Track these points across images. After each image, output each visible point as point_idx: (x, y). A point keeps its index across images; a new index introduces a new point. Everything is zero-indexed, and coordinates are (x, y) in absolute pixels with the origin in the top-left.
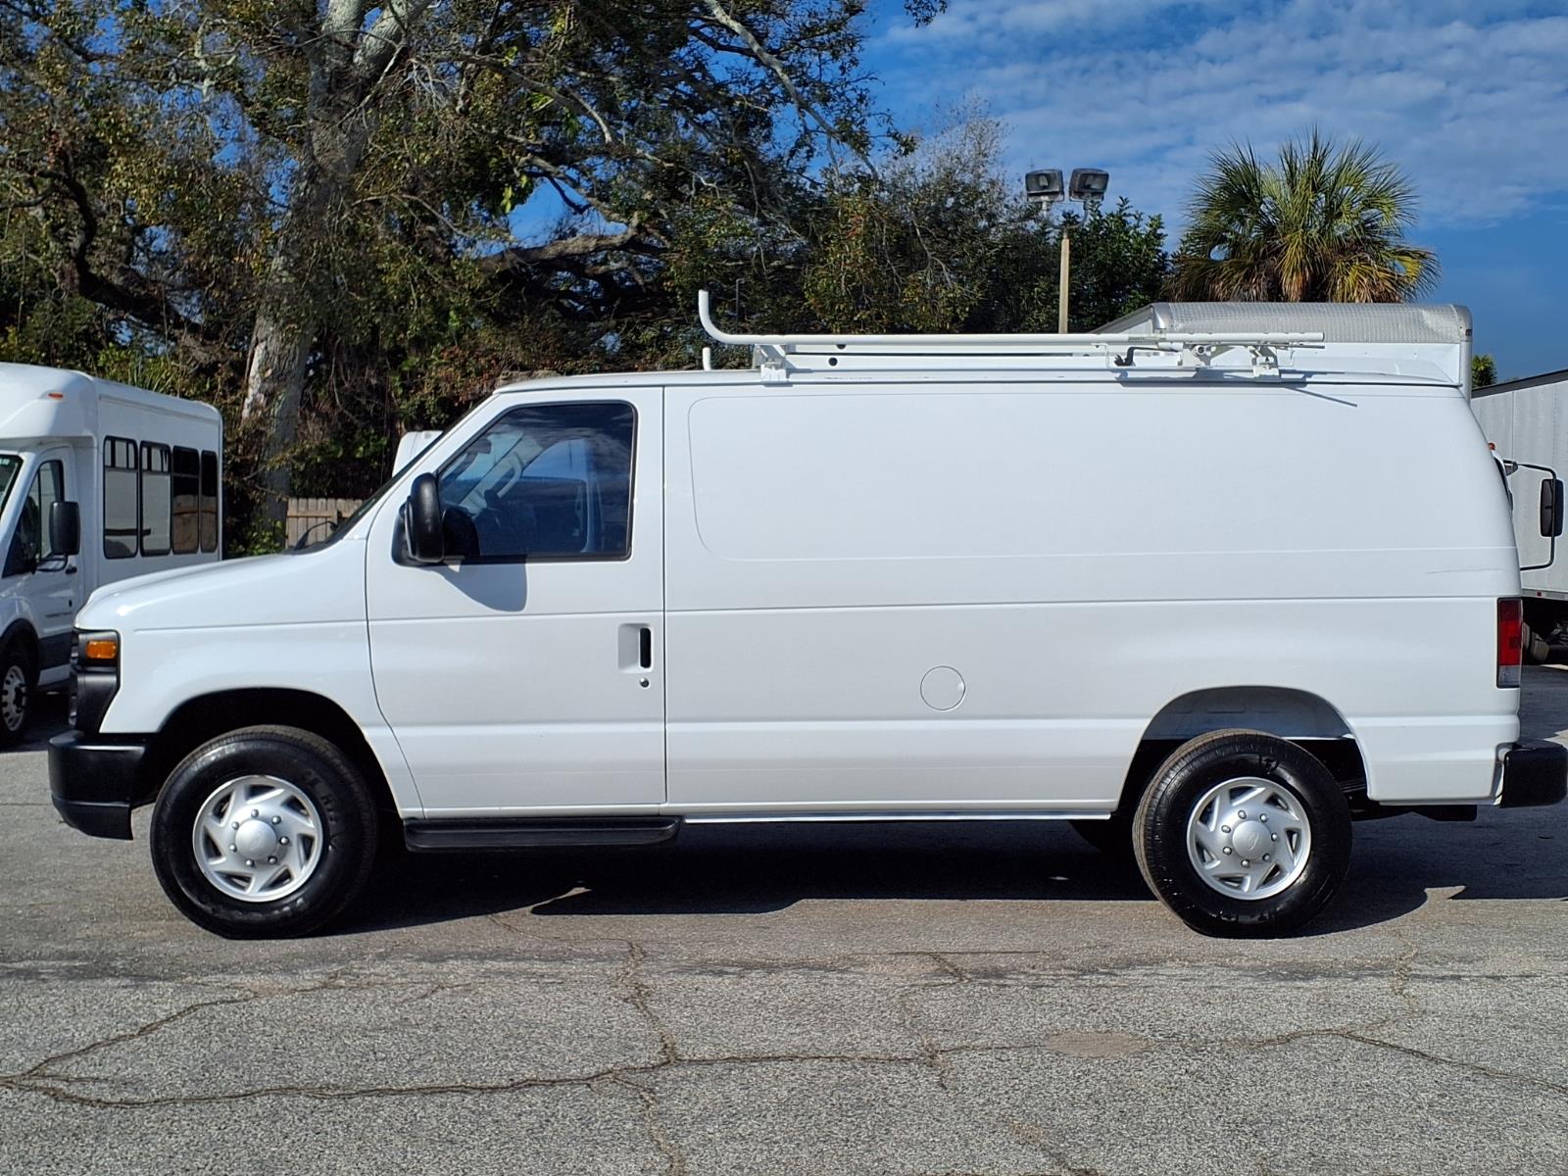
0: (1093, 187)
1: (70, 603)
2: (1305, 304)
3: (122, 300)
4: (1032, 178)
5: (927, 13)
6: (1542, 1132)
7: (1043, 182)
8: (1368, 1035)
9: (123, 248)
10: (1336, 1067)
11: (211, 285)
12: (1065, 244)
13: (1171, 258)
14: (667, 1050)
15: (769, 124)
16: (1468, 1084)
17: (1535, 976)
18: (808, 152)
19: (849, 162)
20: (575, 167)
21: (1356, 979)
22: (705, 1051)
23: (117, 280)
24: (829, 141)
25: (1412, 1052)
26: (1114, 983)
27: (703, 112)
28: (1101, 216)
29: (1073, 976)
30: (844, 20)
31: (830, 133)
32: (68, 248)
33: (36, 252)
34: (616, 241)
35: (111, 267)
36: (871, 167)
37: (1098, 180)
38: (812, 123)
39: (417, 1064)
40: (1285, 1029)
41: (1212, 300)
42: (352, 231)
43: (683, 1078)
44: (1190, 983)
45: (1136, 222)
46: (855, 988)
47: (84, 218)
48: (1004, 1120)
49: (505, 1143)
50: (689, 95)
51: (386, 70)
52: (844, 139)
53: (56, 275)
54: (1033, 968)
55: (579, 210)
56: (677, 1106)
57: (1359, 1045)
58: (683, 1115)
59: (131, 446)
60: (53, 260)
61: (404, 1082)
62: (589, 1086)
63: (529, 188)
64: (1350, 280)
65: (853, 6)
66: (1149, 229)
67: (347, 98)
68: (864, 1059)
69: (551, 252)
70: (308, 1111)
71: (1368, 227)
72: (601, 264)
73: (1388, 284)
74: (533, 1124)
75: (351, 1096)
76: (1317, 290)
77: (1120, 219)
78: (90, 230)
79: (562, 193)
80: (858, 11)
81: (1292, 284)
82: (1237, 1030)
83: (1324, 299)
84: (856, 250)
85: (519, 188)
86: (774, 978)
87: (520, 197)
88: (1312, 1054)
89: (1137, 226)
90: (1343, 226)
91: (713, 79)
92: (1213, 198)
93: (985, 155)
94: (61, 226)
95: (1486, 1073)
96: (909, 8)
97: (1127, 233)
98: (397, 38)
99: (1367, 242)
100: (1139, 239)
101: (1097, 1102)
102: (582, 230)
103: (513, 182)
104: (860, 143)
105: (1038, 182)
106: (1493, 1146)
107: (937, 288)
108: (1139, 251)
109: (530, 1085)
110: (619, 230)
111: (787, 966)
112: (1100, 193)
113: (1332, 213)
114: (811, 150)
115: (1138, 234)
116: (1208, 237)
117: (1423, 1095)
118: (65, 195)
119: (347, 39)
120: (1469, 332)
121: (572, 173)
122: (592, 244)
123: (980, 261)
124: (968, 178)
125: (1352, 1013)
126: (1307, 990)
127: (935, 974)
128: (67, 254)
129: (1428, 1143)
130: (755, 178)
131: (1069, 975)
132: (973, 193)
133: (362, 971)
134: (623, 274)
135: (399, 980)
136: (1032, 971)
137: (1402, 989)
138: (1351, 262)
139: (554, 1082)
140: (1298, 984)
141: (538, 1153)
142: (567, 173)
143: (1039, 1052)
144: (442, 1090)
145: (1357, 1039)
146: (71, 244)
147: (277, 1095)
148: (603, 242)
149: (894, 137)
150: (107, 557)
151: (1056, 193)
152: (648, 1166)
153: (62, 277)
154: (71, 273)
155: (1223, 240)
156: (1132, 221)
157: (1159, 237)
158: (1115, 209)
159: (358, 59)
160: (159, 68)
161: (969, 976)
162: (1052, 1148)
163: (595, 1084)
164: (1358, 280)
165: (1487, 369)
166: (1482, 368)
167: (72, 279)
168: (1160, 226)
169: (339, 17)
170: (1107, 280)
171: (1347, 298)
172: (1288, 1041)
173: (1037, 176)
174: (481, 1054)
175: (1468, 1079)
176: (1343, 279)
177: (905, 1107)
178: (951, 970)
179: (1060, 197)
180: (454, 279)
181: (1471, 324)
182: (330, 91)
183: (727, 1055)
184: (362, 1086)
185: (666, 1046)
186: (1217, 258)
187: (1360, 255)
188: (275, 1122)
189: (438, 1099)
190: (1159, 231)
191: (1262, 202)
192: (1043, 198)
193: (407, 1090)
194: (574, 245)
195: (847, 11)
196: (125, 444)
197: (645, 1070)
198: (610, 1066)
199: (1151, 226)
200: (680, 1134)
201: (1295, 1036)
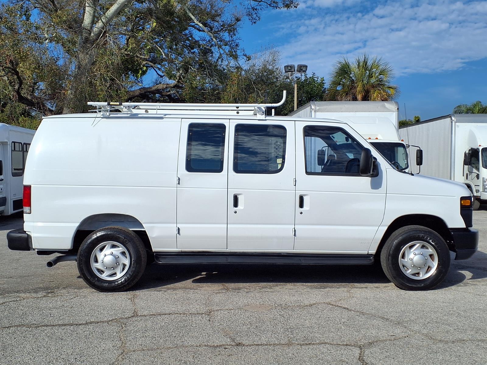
0: (303, 69)
1: (2, 189)
2: (362, 101)
3: (30, 103)
4: (286, 67)
5: (255, 21)
6: (372, 330)
7: (289, 68)
8: (334, 304)
9: (31, 88)
10: (322, 312)
11: (56, 99)
12: (296, 85)
13: (327, 89)
14: (135, 313)
15: (212, 53)
16: (357, 317)
17: (388, 287)
18: (222, 60)
19: (233, 63)
20: (160, 64)
21: (338, 288)
22: (146, 313)
23: (29, 98)
24: (227, 57)
25: (345, 308)
26: (270, 291)
27: (193, 49)
28: (307, 78)
29: (260, 289)
30: (236, 23)
31: (227, 55)
32: (15, 89)
33: (5, 90)
34: (172, 85)
35: (27, 94)
36: (239, 64)
37: (304, 67)
38: (222, 52)
39: (61, 318)
40: (312, 302)
41: (337, 101)
42: (91, 82)
43: (136, 320)
44: (291, 290)
45: (317, 79)
46: (197, 294)
47: (19, 80)
48: (223, 329)
49: (77, 339)
50: (189, 44)
51: (100, 37)
52: (231, 56)
53: (11, 96)
54: (250, 287)
55: (162, 77)
56: (131, 328)
57: (331, 306)
58: (131, 331)
59: (20, 144)
60: (10, 92)
61: (56, 322)
62: (108, 323)
63: (146, 70)
64: (375, 95)
65: (238, 19)
66: (320, 81)
67: (89, 45)
68: (190, 314)
69: (154, 88)
70: (24, 331)
71: (381, 81)
72: (168, 92)
73: (386, 96)
74: (87, 334)
75: (38, 327)
76: (366, 98)
77: (312, 78)
78: (21, 83)
79: (156, 72)
80: (239, 21)
81: (359, 97)
82: (299, 303)
83: (368, 100)
84: (235, 88)
85: (144, 70)
86: (175, 292)
87: (144, 73)
88: (317, 309)
89: (317, 80)
90: (373, 80)
91: (195, 39)
92: (336, 72)
93: (275, 61)
94: (13, 82)
95: (363, 314)
96: (250, 19)
97: (315, 82)
98: (103, 28)
99: (380, 84)
100: (318, 84)
101: (251, 324)
102: (162, 82)
103: (141, 69)
104: (236, 57)
105: (288, 68)
106: (357, 334)
107: (258, 98)
108: (318, 87)
109: (91, 323)
110: (173, 82)
111: (180, 288)
112: (305, 71)
113: (370, 76)
114: (223, 59)
115: (318, 83)
116: (336, 83)
117: (343, 320)
118: (13, 73)
119: (89, 28)
120: (398, 109)
121: (159, 66)
122: (165, 86)
123: (274, 91)
124: (270, 67)
125: (333, 297)
126: (323, 291)
127: (221, 289)
128: (14, 90)
129: (338, 333)
130: (207, 67)
131: (259, 289)
132: (272, 72)
133: (57, 292)
134: (175, 95)
135: (66, 294)
136: (249, 288)
137: (349, 291)
138: (375, 90)
139: (98, 322)
140: (322, 290)
141: (85, 342)
142: (158, 66)
143: (241, 310)
144: (65, 325)
145: (331, 305)
146: (15, 87)
147: (17, 327)
148: (168, 86)
149: (245, 56)
150: (13, 176)
151: (293, 71)
152: (115, 345)
153: (13, 96)
154: (16, 96)
155: (340, 84)
156: (316, 79)
157: (323, 83)
158: (311, 76)
159: (92, 34)
160: (33, 37)
161: (230, 290)
162: (233, 337)
163: (110, 323)
164: (377, 96)
165: (418, 120)
166: (417, 119)
167: (16, 97)
168: (323, 80)
169: (87, 22)
170: (309, 96)
171: (374, 100)
172: (312, 305)
173: (288, 66)
174: (81, 315)
175: (357, 315)
176: (373, 95)
177: (196, 327)
178: (226, 288)
179: (294, 72)
180: (119, 96)
181: (399, 107)
182: (84, 43)
183: (152, 314)
184: (43, 324)
185: (135, 312)
186: (339, 89)
187: (378, 88)
188: (13, 335)
189: (63, 327)
190: (323, 82)
191: (351, 73)
192: (289, 73)
193: (56, 325)
194: (160, 87)
195: (236, 20)
196: (18, 144)
197: (126, 318)
198: (116, 318)
199: (321, 80)
200: (128, 336)
201: (314, 304)
